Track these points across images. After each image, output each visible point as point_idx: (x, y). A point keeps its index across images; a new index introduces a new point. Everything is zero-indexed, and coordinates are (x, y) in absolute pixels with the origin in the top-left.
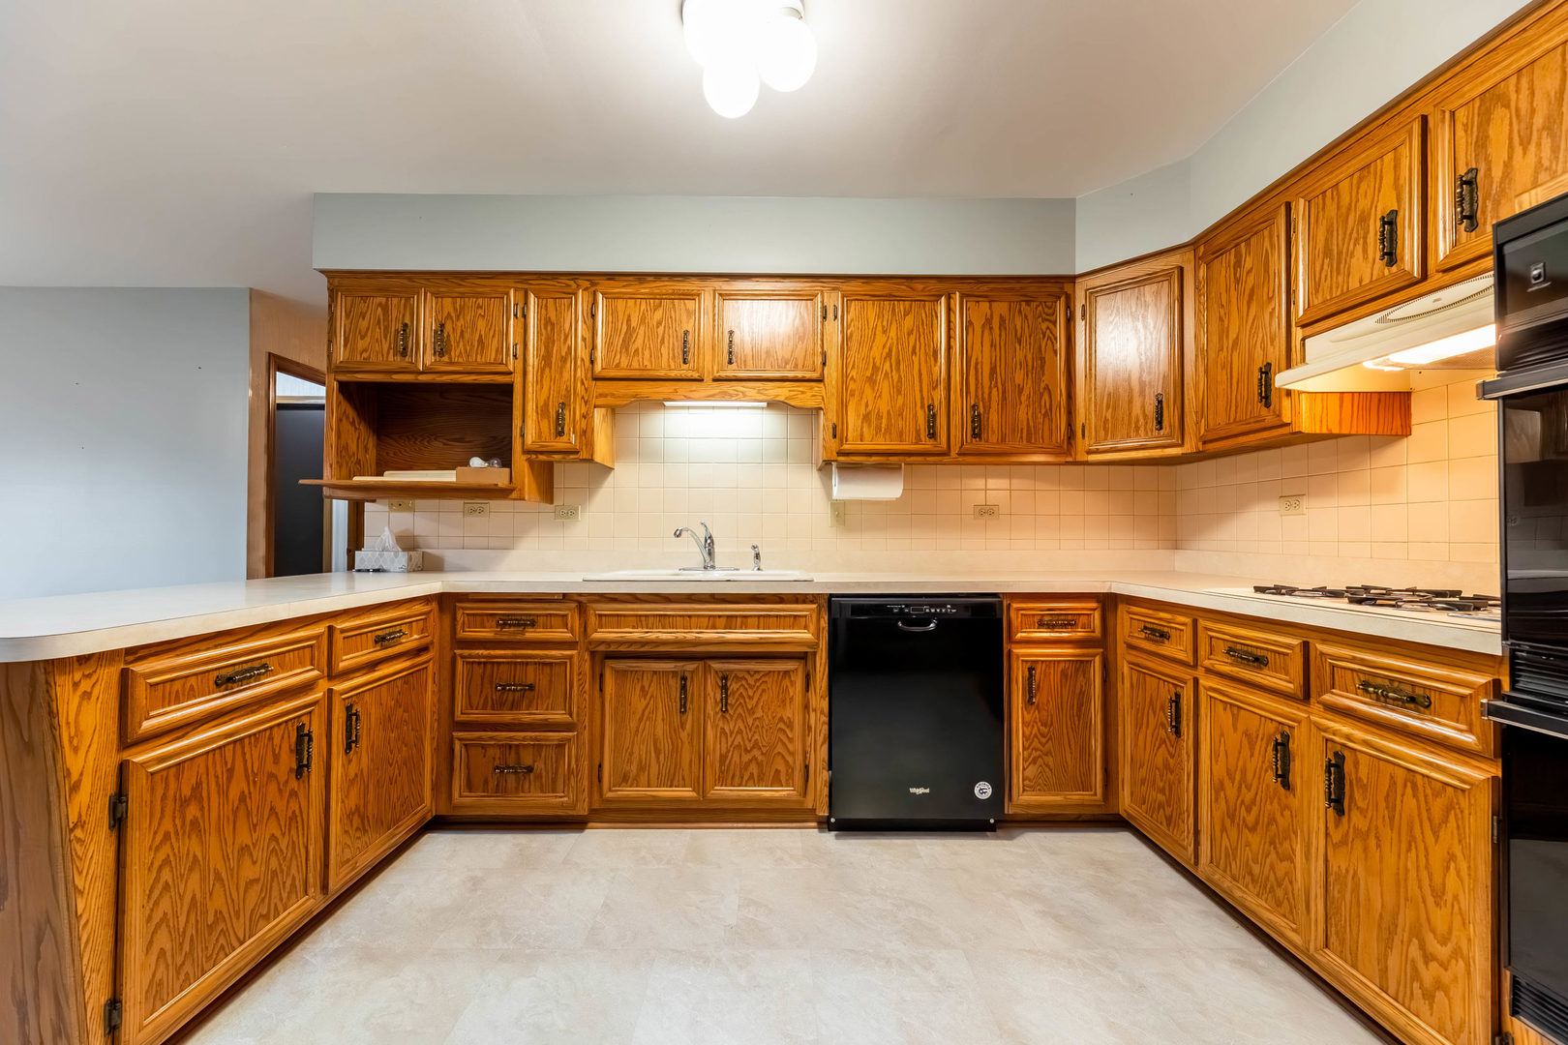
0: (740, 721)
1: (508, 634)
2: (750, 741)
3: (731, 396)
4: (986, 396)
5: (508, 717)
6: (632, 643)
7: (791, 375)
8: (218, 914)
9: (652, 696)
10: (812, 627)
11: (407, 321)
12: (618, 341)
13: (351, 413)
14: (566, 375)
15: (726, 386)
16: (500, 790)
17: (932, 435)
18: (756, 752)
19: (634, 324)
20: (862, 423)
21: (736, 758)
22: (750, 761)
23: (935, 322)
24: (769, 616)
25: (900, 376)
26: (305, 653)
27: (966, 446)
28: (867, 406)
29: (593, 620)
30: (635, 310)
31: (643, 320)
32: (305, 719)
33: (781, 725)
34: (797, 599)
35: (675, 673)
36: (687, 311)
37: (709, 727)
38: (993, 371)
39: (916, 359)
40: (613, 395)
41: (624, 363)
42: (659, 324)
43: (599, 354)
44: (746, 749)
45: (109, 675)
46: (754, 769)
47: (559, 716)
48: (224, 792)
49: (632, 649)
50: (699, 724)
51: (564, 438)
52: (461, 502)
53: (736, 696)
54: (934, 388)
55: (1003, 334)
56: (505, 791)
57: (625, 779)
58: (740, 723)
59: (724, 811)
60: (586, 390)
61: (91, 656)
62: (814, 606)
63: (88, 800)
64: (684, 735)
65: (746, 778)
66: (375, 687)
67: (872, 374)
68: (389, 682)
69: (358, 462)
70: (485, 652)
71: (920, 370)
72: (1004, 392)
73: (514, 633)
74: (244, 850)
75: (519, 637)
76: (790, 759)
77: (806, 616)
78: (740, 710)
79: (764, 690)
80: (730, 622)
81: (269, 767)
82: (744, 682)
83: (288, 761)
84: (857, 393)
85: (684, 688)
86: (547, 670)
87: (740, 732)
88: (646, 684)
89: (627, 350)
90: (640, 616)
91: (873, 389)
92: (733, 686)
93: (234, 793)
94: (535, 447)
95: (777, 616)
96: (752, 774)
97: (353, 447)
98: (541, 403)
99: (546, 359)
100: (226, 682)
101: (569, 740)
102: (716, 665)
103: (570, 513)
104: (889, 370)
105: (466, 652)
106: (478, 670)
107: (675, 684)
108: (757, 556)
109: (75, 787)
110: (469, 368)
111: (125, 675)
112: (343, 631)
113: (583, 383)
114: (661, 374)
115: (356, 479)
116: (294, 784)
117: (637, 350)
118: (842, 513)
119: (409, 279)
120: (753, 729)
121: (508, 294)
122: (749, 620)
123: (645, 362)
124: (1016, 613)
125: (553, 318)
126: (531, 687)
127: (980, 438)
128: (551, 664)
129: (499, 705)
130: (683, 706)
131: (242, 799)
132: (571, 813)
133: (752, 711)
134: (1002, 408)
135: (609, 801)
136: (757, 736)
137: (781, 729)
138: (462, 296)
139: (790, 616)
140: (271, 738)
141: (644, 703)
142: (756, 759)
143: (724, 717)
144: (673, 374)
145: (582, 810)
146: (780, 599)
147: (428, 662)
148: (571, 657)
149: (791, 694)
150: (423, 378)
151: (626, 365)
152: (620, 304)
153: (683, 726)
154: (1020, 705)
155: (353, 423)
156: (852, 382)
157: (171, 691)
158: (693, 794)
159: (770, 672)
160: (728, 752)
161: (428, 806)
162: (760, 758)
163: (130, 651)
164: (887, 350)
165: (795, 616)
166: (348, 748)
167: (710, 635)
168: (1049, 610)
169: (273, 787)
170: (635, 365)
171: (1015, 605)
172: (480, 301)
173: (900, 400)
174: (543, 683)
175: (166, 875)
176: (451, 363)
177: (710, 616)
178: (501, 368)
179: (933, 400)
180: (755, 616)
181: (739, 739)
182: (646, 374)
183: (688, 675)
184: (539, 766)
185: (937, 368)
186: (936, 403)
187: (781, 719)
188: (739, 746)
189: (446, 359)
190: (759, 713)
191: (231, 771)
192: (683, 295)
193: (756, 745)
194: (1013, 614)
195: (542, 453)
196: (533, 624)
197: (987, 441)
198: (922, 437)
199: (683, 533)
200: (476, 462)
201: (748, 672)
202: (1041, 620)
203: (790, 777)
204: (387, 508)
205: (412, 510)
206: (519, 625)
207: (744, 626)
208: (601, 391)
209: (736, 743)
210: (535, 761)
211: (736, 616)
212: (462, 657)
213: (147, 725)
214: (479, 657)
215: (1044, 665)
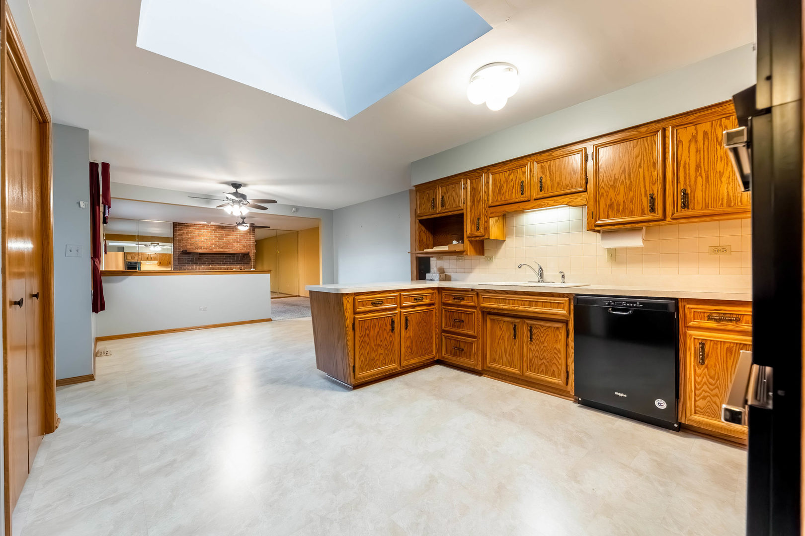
0: (537, 346)
1: (456, 302)
2: (542, 355)
3: (542, 205)
4: (693, 182)
5: (457, 330)
6: (494, 309)
7: (569, 191)
8: (373, 358)
9: (503, 330)
10: (566, 308)
11: (434, 197)
12: (497, 191)
13: (424, 229)
14: (479, 207)
15: (539, 202)
16: (455, 355)
17: (653, 209)
18: (544, 361)
19: (502, 182)
20: (608, 209)
21: (536, 361)
22: (542, 364)
23: (654, 146)
24: (547, 302)
25: (631, 182)
26: (394, 300)
27: (676, 214)
28: (611, 200)
29: (481, 299)
30: (502, 176)
31: (506, 181)
32: (393, 317)
33: (555, 351)
34: (560, 295)
35: (512, 323)
36: (523, 172)
37: (525, 347)
38: (698, 167)
39: (641, 170)
40: (496, 212)
41: (499, 199)
42: (512, 180)
43: (490, 198)
44: (540, 359)
45: (351, 298)
46: (543, 367)
47: (471, 332)
48: (374, 330)
49: (495, 311)
50: (521, 344)
51: (479, 231)
52: (456, 256)
53: (536, 335)
54: (654, 184)
55: (706, 143)
56: (456, 355)
57: (494, 361)
58: (537, 347)
59: (534, 383)
60: (486, 212)
61: (348, 294)
62: (567, 299)
63: (349, 323)
64: (515, 348)
65: (540, 371)
66: (415, 313)
67: (614, 183)
68: (420, 312)
69: (427, 245)
70: (450, 308)
71: (644, 175)
72: (707, 178)
73: (458, 302)
74: (379, 345)
75: (459, 303)
76: (560, 367)
77: (563, 303)
78: (537, 342)
79: (548, 335)
80: (531, 303)
81: (384, 327)
82: (539, 330)
83: (389, 327)
84: (605, 195)
85: (515, 329)
86: (467, 315)
87: (537, 350)
88: (501, 326)
89: (500, 193)
90: (497, 299)
91: (614, 191)
92: (534, 331)
93: (376, 331)
94: (470, 235)
95: (550, 302)
96: (542, 370)
97: (425, 240)
98: (472, 219)
99: (473, 202)
100: (374, 304)
101: (474, 341)
102: (527, 321)
103: (490, 259)
104: (624, 180)
105: (445, 307)
106: (448, 314)
107: (512, 327)
108: (563, 277)
109: (347, 319)
110: (450, 210)
111: (354, 299)
112: (403, 295)
113: (485, 209)
114: (513, 201)
115: (425, 250)
116: (391, 333)
117: (504, 193)
118: (613, 254)
119: (435, 183)
120: (543, 351)
121: (461, 181)
122: (539, 303)
123: (507, 197)
124: (689, 311)
125: (475, 187)
126: (463, 321)
127: (688, 208)
128: (469, 314)
129: (454, 326)
130: (515, 336)
131: (378, 332)
132: (475, 368)
133: (543, 343)
134: (706, 188)
135: (489, 367)
136: (545, 354)
137: (555, 353)
138: (448, 185)
139: (556, 303)
140: (385, 320)
141: (501, 333)
142: (545, 364)
143: (531, 344)
144: (517, 200)
145: (479, 368)
146: (552, 295)
147: (433, 308)
148: (474, 312)
149: (560, 338)
150: (439, 215)
151: (500, 200)
152: (497, 175)
153: (515, 344)
154: (693, 364)
155: (424, 232)
156: (602, 189)
157: (363, 303)
158: (519, 372)
159: (550, 327)
160: (533, 358)
161: (434, 354)
162: (546, 363)
163: (355, 293)
164: (622, 168)
165: (558, 303)
166: (406, 328)
167: (522, 308)
168: (716, 310)
169: (385, 332)
170: (503, 199)
171: (688, 306)
172: (453, 186)
173: (631, 194)
174: (466, 321)
175: (363, 344)
176: (446, 209)
177: (522, 300)
178: (460, 208)
179: (653, 190)
180: (541, 302)
181: (537, 354)
182: (507, 202)
183: (517, 324)
184: (465, 349)
185: (656, 172)
186: (655, 192)
187: (555, 348)
188: (537, 357)
189: (444, 208)
190: (546, 344)
191: (375, 325)
192: (520, 166)
193: (544, 357)
194: (687, 311)
195: (473, 237)
196: (463, 299)
197: (694, 209)
198: (646, 212)
199: (523, 267)
200: (455, 242)
201: (541, 325)
202: (709, 316)
203: (559, 375)
204: (436, 259)
205: (442, 259)
206: (458, 299)
207: (536, 305)
208: (492, 211)
209: (536, 355)
210: (464, 347)
211: (533, 301)
212: (444, 309)
213: (358, 310)
214: (448, 309)
215: (712, 343)
